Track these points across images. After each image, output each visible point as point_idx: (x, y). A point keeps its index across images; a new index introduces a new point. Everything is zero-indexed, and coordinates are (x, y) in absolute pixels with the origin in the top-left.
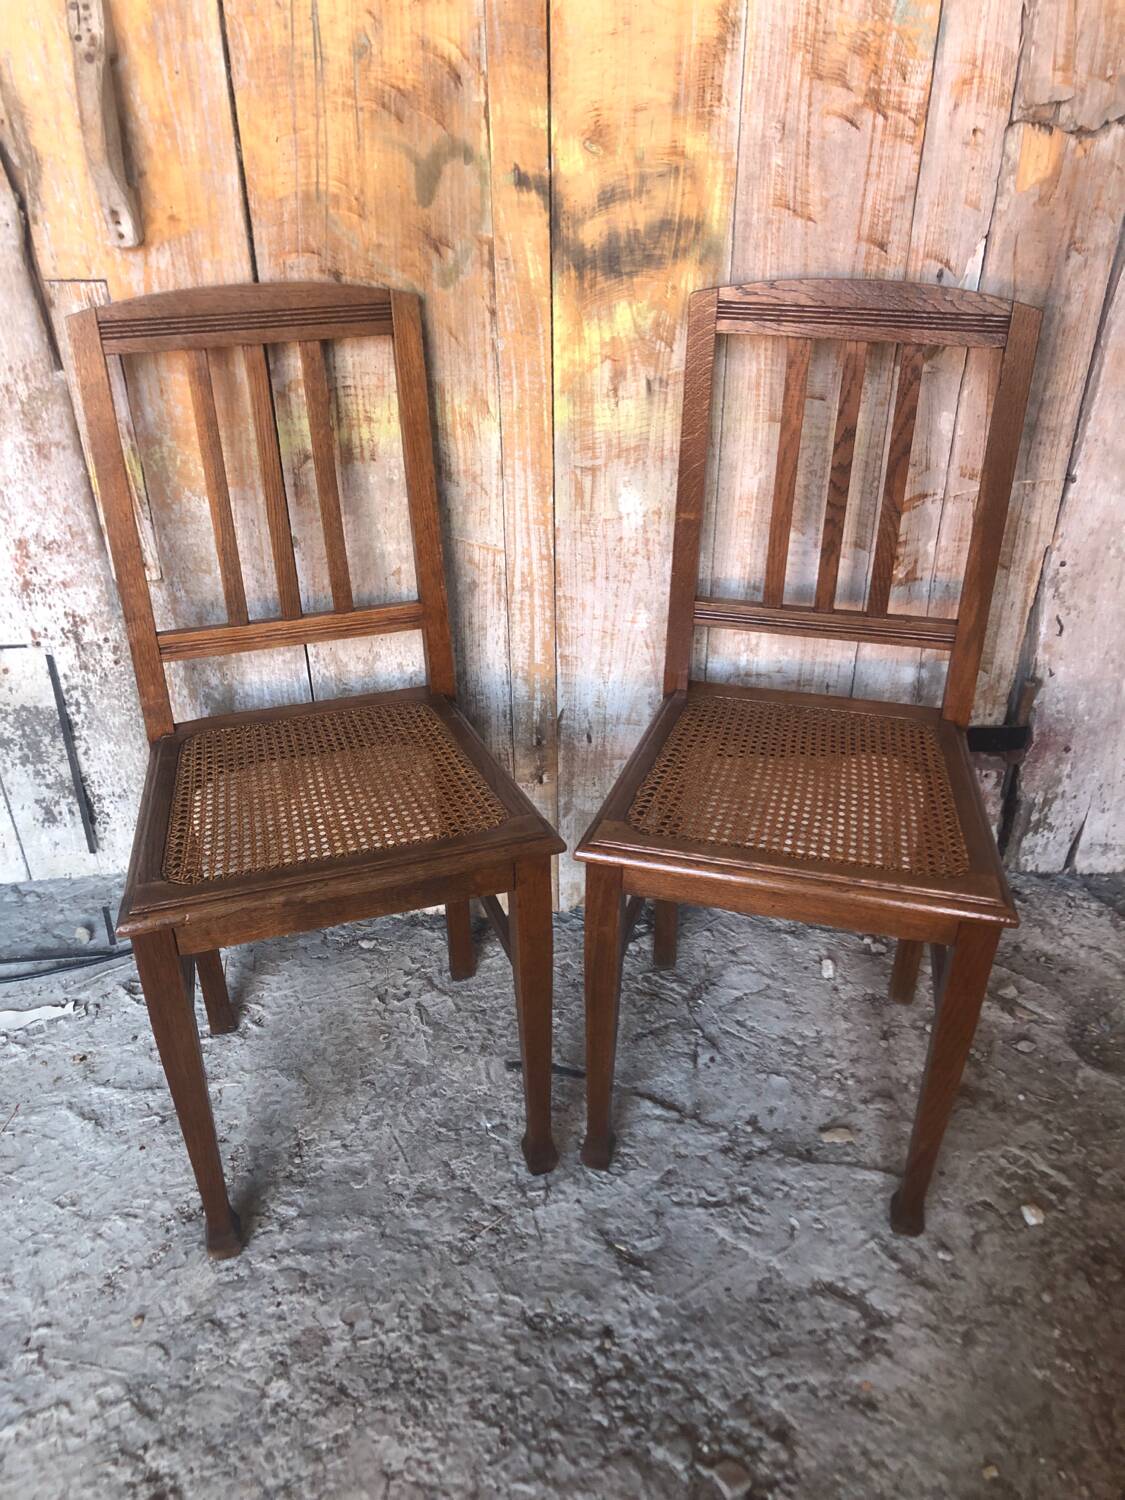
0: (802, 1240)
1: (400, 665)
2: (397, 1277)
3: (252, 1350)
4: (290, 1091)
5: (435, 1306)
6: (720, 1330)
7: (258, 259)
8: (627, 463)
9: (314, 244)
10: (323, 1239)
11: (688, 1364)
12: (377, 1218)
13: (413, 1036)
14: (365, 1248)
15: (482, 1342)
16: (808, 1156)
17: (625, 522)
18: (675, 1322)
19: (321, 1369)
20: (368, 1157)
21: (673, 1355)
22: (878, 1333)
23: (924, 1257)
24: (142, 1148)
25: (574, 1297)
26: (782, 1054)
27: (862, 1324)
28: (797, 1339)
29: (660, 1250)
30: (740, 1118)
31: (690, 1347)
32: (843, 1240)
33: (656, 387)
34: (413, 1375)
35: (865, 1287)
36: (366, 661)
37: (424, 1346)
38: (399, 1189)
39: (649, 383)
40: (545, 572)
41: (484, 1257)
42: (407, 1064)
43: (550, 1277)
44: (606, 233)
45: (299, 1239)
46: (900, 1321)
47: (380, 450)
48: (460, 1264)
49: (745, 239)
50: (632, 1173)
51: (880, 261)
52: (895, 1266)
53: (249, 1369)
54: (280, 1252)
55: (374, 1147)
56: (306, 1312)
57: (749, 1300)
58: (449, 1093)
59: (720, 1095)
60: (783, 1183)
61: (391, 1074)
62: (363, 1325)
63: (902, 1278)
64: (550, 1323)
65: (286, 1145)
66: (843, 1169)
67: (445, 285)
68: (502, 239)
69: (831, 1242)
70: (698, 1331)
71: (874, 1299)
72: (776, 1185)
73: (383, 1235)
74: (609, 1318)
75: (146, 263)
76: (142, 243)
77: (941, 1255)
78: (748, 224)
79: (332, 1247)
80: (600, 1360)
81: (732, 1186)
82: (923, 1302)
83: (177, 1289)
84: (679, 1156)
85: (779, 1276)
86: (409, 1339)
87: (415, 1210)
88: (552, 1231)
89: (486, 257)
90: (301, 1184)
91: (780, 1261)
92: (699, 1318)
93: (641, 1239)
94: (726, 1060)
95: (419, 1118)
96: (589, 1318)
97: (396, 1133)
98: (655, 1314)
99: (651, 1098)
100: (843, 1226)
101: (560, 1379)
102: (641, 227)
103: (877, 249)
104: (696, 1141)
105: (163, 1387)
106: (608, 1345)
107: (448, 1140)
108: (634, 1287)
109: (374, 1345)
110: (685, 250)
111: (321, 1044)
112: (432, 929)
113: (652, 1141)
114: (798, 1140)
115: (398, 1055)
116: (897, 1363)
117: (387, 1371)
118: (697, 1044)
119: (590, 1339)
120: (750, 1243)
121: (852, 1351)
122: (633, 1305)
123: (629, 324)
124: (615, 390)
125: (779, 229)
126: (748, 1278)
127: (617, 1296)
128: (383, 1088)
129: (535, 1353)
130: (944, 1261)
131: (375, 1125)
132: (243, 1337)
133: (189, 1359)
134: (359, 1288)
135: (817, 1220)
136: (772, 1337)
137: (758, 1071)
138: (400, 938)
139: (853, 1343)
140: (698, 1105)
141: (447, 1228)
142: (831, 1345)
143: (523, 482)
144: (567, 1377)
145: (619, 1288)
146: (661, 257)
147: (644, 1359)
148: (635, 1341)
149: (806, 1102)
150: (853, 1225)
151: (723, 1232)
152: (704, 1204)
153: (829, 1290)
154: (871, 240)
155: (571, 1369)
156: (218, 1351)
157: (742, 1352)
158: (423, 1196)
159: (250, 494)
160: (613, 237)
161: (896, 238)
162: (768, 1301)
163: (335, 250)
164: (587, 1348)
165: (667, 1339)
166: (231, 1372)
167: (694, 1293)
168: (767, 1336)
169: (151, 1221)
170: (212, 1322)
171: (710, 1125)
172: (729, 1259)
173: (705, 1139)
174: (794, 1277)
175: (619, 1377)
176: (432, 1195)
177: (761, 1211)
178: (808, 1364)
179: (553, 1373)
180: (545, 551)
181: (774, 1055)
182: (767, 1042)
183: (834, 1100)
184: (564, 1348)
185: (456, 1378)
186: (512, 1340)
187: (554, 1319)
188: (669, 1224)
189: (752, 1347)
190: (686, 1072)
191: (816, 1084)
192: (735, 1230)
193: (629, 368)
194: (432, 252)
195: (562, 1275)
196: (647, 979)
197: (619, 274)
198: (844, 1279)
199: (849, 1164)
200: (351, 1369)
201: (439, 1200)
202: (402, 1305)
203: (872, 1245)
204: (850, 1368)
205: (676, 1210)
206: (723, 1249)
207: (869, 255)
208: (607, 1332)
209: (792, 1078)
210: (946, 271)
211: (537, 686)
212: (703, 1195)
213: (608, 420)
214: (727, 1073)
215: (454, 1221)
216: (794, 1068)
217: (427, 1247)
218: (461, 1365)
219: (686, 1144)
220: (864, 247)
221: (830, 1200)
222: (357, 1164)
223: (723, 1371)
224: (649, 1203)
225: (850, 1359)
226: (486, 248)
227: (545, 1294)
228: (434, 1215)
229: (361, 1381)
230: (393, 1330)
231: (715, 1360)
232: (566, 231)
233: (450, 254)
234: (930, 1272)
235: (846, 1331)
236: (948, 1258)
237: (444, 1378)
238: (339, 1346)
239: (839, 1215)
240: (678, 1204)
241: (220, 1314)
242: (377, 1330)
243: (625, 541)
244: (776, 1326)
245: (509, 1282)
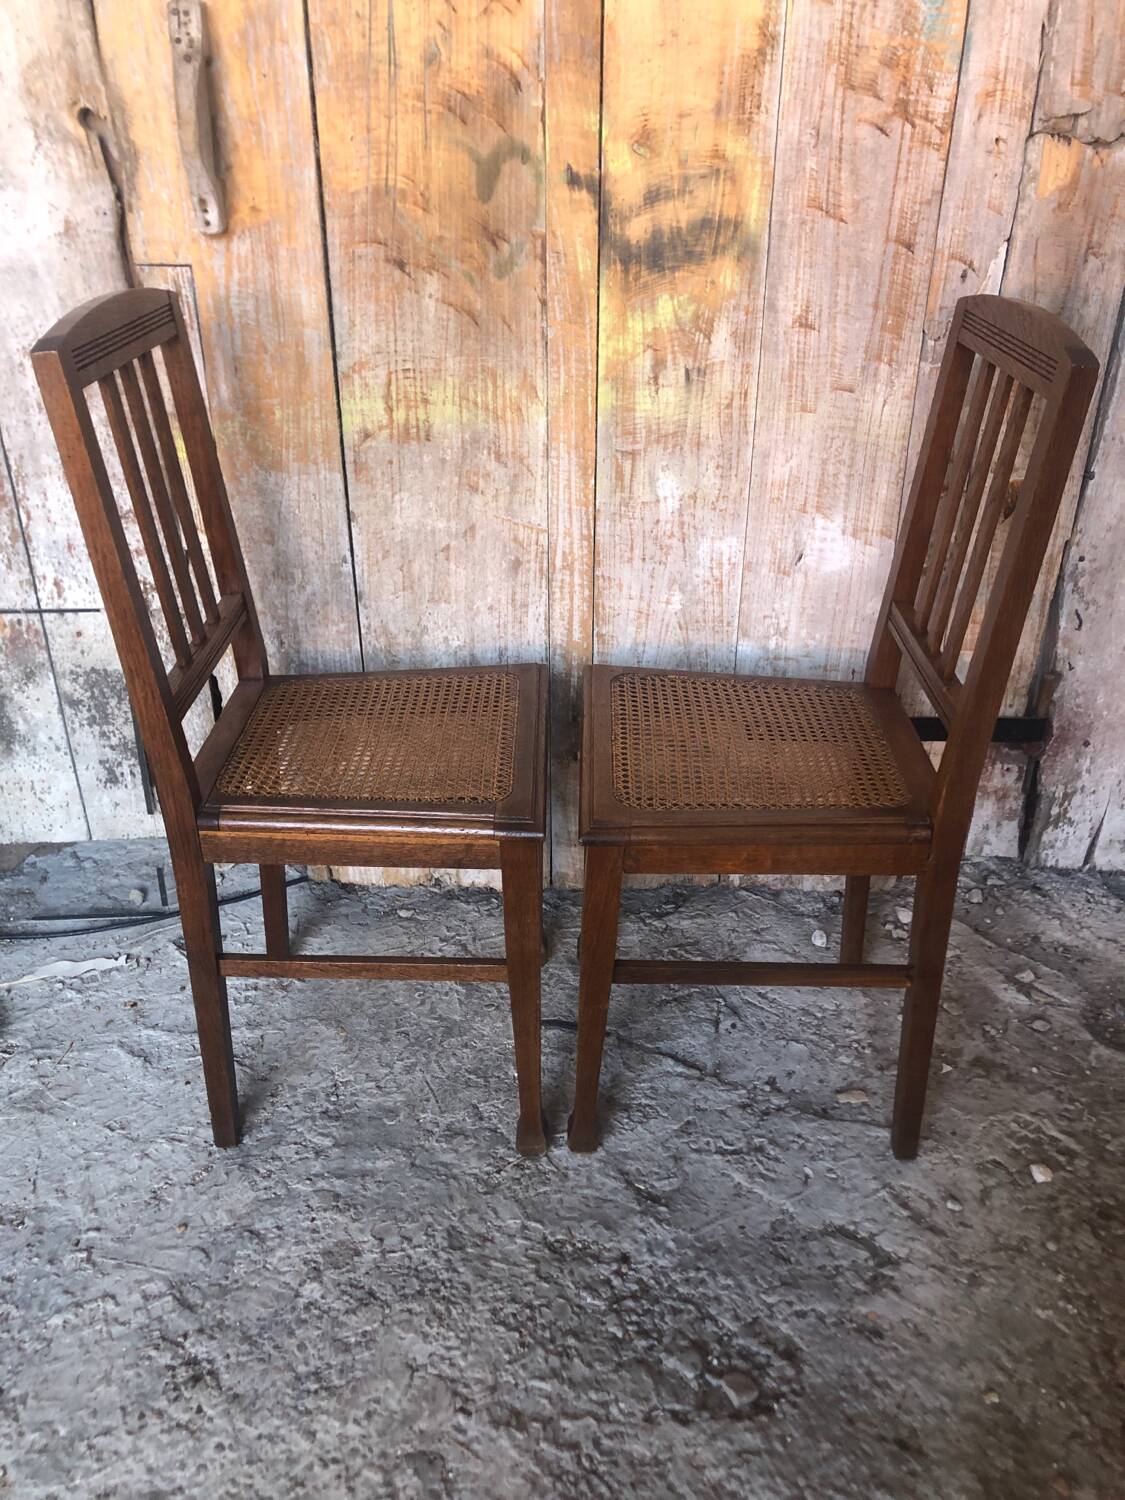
0: (816, 1188)
1: (446, 639)
2: (425, 1201)
3: (287, 1257)
4: (329, 1038)
5: (461, 1228)
6: (733, 1262)
7: (330, 248)
8: (665, 449)
9: (381, 235)
10: (356, 1166)
11: (701, 1289)
12: (408, 1151)
13: (447, 994)
14: (396, 1176)
15: (505, 1260)
16: (824, 1114)
17: (662, 505)
18: (690, 1253)
19: (352, 1275)
20: (401, 1098)
21: (687, 1281)
22: (887, 1271)
23: (932, 1206)
24: (188, 1083)
25: (593, 1226)
26: (801, 1023)
27: (871, 1263)
28: (807, 1272)
29: (677, 1190)
30: (759, 1078)
31: (703, 1274)
32: (855, 1189)
33: (694, 376)
34: (439, 1284)
35: (874, 1231)
36: (414, 635)
37: (449, 1261)
38: (429, 1127)
39: (687, 371)
40: (585, 551)
41: (509, 1188)
42: (440, 1018)
43: (571, 1209)
44: (650, 230)
45: (334, 1165)
46: (907, 1261)
47: (435, 430)
48: (485, 1193)
49: (781, 237)
50: (652, 1122)
51: (906, 261)
52: (905, 1213)
53: (284, 1273)
54: (315, 1175)
55: (407, 1089)
56: (337, 1225)
57: (762, 1238)
58: (480, 1045)
59: (741, 1059)
60: (799, 1136)
61: (426, 1027)
62: (392, 1241)
63: (911, 1223)
64: (570, 1248)
65: (324, 1085)
66: (858, 1126)
67: (500, 276)
68: (554, 233)
69: (844, 1190)
70: (713, 1261)
71: (884, 1243)
72: (791, 1138)
73: (413, 1165)
74: (627, 1246)
75: (228, 250)
76: (226, 232)
77: (950, 1205)
78: (783, 224)
79: (364, 1174)
80: (616, 1282)
81: (750, 1138)
82: (930, 1245)
83: (218, 1203)
84: (699, 1109)
85: (792, 1218)
86: (435, 1254)
87: (445, 1145)
88: (575, 1169)
89: (539, 250)
90: (337, 1119)
91: (793, 1204)
92: (714, 1250)
93: (659, 1180)
94: (747, 1027)
95: (451, 1066)
96: (607, 1246)
97: (428, 1077)
98: (671, 1245)
99: (674, 1057)
100: (856, 1176)
101: (578, 1295)
102: (683, 225)
103: (904, 250)
104: (716, 1097)
105: (204, 1285)
106: (624, 1270)
107: (477, 1086)
108: (652, 1220)
109: (403, 1257)
110: (724, 248)
111: (359, 999)
112: (468, 903)
113: (673, 1095)
114: (813, 1100)
115: (433, 1010)
116: (902, 1297)
117: (414, 1280)
118: (719, 1012)
119: (608, 1264)
120: (764, 1188)
121: (860, 1285)
122: (650, 1235)
123: (670, 317)
124: (656, 378)
125: (812, 229)
126: (761, 1219)
127: (635, 1228)
128: (417, 1039)
129: (555, 1273)
130: (953, 1211)
131: (409, 1070)
132: (280, 1246)
133: (229, 1262)
134: (388, 1209)
135: (830, 1170)
136: (783, 1270)
137: (777, 1038)
138: (437, 909)
139: (861, 1278)
140: (719, 1066)
141: (474, 1162)
142: (840, 1280)
143: (566, 463)
144: (584, 1294)
145: (637, 1221)
146: (702, 253)
147: (659, 1283)
148: (651, 1267)
149: (824, 1068)
150: (865, 1176)
151: (738, 1178)
152: (722, 1152)
153: (841, 1232)
154: (898, 241)
155: (590, 1288)
156: (255, 1257)
157: (754, 1281)
158: (452, 1133)
159: (313, 468)
160: (656, 234)
161: (923, 239)
162: (780, 1239)
163: (401, 242)
164: (604, 1271)
165: (682, 1267)
166: (267, 1274)
167: (708, 1229)
168: (778, 1269)
169: (194, 1146)
170: (251, 1232)
171: (729, 1084)
172: (744, 1201)
173: (724, 1095)
174: (806, 1220)
175: (634, 1296)
176: (462, 1133)
177: (777, 1160)
178: (817, 1294)
179: (571, 1291)
180: (585, 532)
181: (795, 1026)
182: (788, 1013)
183: (851, 1066)
184: (582, 1269)
185: (479, 1288)
186: (534, 1260)
187: (574, 1245)
188: (687, 1168)
189: (763, 1278)
190: (707, 1035)
191: (834, 1053)
192: (751, 1176)
193: (669, 357)
194: (489, 245)
195: (583, 1207)
196: (673, 953)
197: (662, 269)
198: (855, 1223)
199: (865, 1122)
200: (380, 1278)
201: (467, 1137)
202: (430, 1225)
203: (883, 1193)
204: (857, 1300)
205: (694, 1156)
206: (738, 1192)
207: (897, 254)
208: (625, 1259)
209: (810, 1045)
210: (970, 272)
211: (574, 663)
212: (721, 1144)
213: (649, 406)
214: (747, 1038)
215: (480, 1157)
216: (814, 1037)
217: (455, 1178)
218: (484, 1278)
219: (706, 1099)
220: (892, 247)
221: (843, 1153)
222: (391, 1104)
223: (734, 1296)
224: (669, 1149)
225: (857, 1292)
226: (539, 243)
227: (566, 1223)
228: (462, 1150)
229: (389, 1287)
230: (420, 1246)
231: (727, 1287)
232: (615, 229)
233: (505, 247)
234: (939, 1220)
235: (855, 1267)
236: (957, 1208)
237: (468, 1288)
238: (368, 1257)
239: (852, 1166)
240: (696, 1151)
241: (257, 1226)
242: (405, 1245)
243: (662, 523)
244: (787, 1261)
245: (532, 1211)
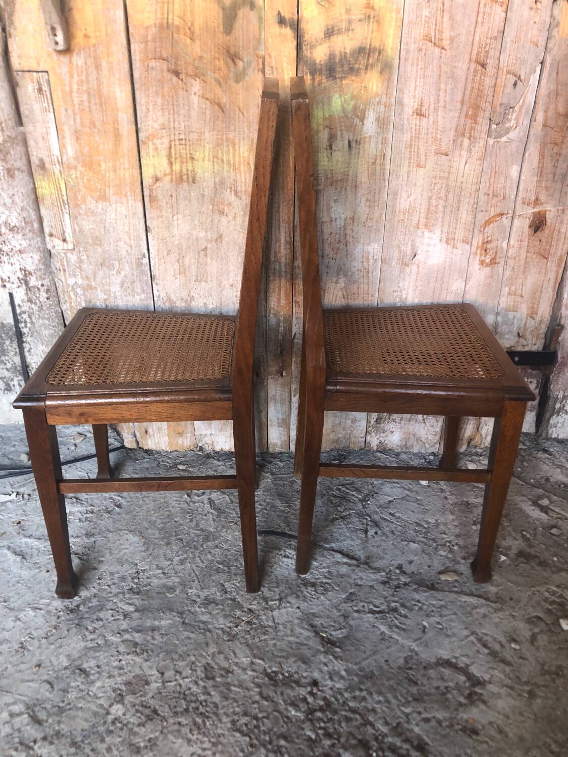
0: (430, 634)
1: (205, 304)
2: (192, 647)
3: (102, 687)
4: (134, 542)
5: (213, 665)
6: (383, 684)
7: (133, 62)
8: (336, 189)
9: (165, 55)
10: (148, 624)
11: (363, 704)
12: (181, 613)
13: (206, 515)
14: (173, 630)
15: (240, 686)
16: (432, 587)
17: (334, 223)
18: (355, 679)
19: (143, 699)
20: (177, 580)
21: (355, 698)
22: (478, 690)
23: (502, 646)
24: (48, 571)
25: (295, 662)
26: (416, 531)
27: (468, 684)
28: (428, 691)
29: (346, 637)
30: (393, 565)
31: (364, 693)
32: (454, 635)
33: (353, 145)
34: (198, 704)
35: (468, 663)
36: (186, 301)
37: (205, 687)
38: (194, 598)
39: (349, 142)
40: (288, 251)
41: (243, 637)
42: (202, 530)
43: (281, 650)
44: (328, 54)
45: (135, 624)
46: (490, 683)
47: (198, 179)
48: (228, 641)
49: (406, 60)
50: (330, 593)
51: (481, 74)
52: (486, 651)
53: (100, 698)
54: (123, 631)
55: (181, 574)
56: (135, 664)
57: (399, 668)
58: (225, 547)
59: (381, 553)
60: (418, 601)
61: (193, 535)
62: (169, 674)
63: (490, 658)
64: (281, 677)
65: (130, 572)
66: (453, 595)
67: (237, 81)
68: (270, 56)
69: (447, 636)
70: (369, 684)
71: (474, 670)
72: (414, 603)
73: (184, 623)
74: (316, 675)
75: (70, 62)
76: (68, 50)
77: (513, 645)
78: (408, 51)
79: (153, 629)
80: (310, 699)
81: (389, 602)
82: (504, 672)
83: (61, 650)
84: (357, 585)
85: (417, 654)
86: (196, 683)
87: (203, 610)
88: (283, 624)
89: (261, 66)
90: (138, 593)
91: (417, 646)
92: (370, 676)
93: (335, 630)
94: (384, 534)
95: (208, 560)
96: (304, 675)
97: (194, 567)
98: (343, 673)
99: (341, 552)
100: (454, 627)
101: (286, 709)
102: (348, 51)
103: (480, 68)
104: (368, 577)
105: (48, 706)
106: (315, 691)
107: (224, 572)
108: (331, 657)
109: (176, 685)
110: (372, 65)
111: (154, 519)
112: (219, 460)
113: (342, 576)
114: (426, 578)
115: (197, 525)
116: (489, 707)
117: (183, 701)
118: (367, 525)
119: (305, 687)
120: (399, 635)
121: (462, 700)
122: (330, 668)
123: (339, 108)
124: (331, 146)
125: (425, 54)
126: (398, 655)
127: (320, 663)
128: (187, 543)
129: (272, 694)
130: (515, 649)
131: (182, 562)
132: (98, 679)
133: (65, 691)
134: (168, 652)
135: (438, 623)
136: (414, 690)
137: (402, 540)
138: (201, 464)
139: (463, 695)
140: (368, 557)
141: (221, 620)
142: (449, 696)
144: (290, 708)
145: (322, 657)
146: (358, 69)
147: (337, 700)
148: (331, 689)
149: (430, 558)
150: (460, 627)
151: (383, 628)
152: (372, 612)
153: (447, 663)
154: (477, 62)
155: (294, 705)
156: (82, 687)
157: (396, 697)
158: (208, 602)
159: (125, 199)
160: (332, 56)
161: (492, 61)
162: (410, 669)
163: (177, 59)
164: (303, 692)
165: (350, 688)
166: (89, 699)
167: (366, 662)
168: (410, 689)
169: (49, 612)
170: (80, 670)
171: (375, 569)
172: (387, 643)
173: (372, 576)
174: (427, 656)
175: (321, 709)
176: (214, 602)
177: (406, 617)
178: (436, 706)
179: (282, 706)
180: (288, 239)
181: (411, 532)
182: (407, 525)
183: (446, 557)
184: (289, 691)
185: (224, 707)
186: (258, 686)
187: (283, 674)
188: (351, 622)
189: (402, 695)
190: (361, 539)
191: (436, 549)
192: (390, 627)
193: (339, 133)
194: (230, 61)
195: (288, 649)
196: (339, 490)
197: (335, 78)
198: (456, 658)
199: (457, 592)
200: (161, 700)
201: (217, 604)
202: (193, 663)
203: (472, 638)
204: (461, 709)
205: (356, 615)
206: (383, 638)
207: (476, 71)
208: (315, 683)
209: (422, 545)
210: (519, 82)
211: (281, 319)
212: (371, 607)
213: (326, 163)
214: (384, 541)
215: (226, 616)
216: (422, 539)
217: (209, 631)
218: (226, 699)
219: (361, 579)
220: (473, 66)
221: (445, 612)
222: (171, 584)
223: (384, 708)
224: (340, 610)
225: (461, 704)
226: (261, 60)
227: (278, 660)
228: (214, 612)
229: (167, 706)
230: (187, 677)
231: (379, 702)
232: (306, 52)
233: (240, 64)
234: (508, 655)
235: (458, 687)
236: (517, 647)
237: (216, 706)
238: (154, 686)
239: (452, 620)
240: (357, 611)
241: (85, 666)
242: (178, 677)
243: (334, 235)
244: (416, 683)
245: (257, 652)
